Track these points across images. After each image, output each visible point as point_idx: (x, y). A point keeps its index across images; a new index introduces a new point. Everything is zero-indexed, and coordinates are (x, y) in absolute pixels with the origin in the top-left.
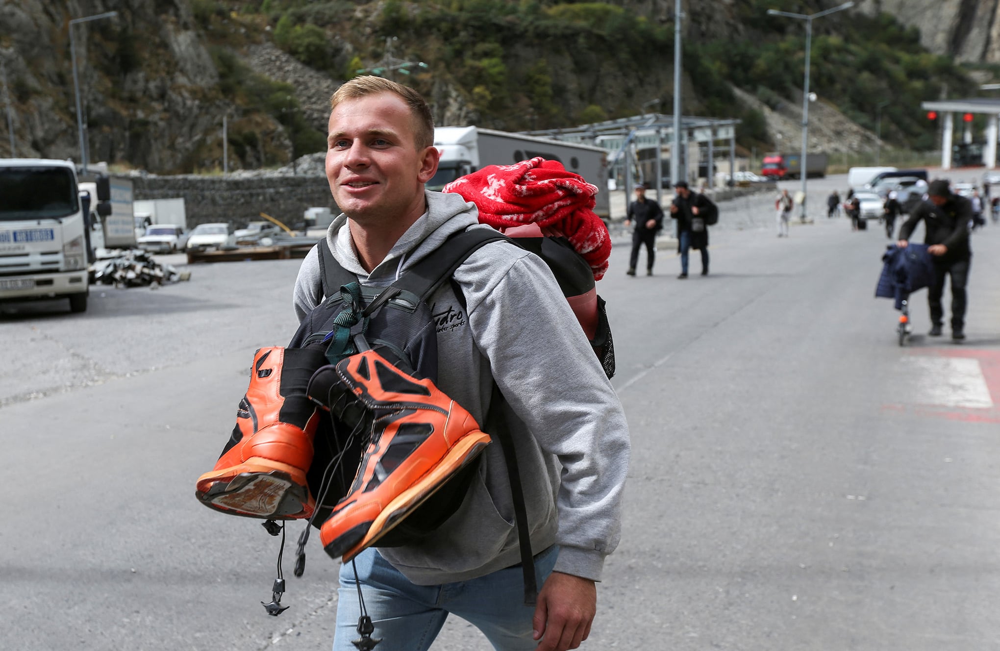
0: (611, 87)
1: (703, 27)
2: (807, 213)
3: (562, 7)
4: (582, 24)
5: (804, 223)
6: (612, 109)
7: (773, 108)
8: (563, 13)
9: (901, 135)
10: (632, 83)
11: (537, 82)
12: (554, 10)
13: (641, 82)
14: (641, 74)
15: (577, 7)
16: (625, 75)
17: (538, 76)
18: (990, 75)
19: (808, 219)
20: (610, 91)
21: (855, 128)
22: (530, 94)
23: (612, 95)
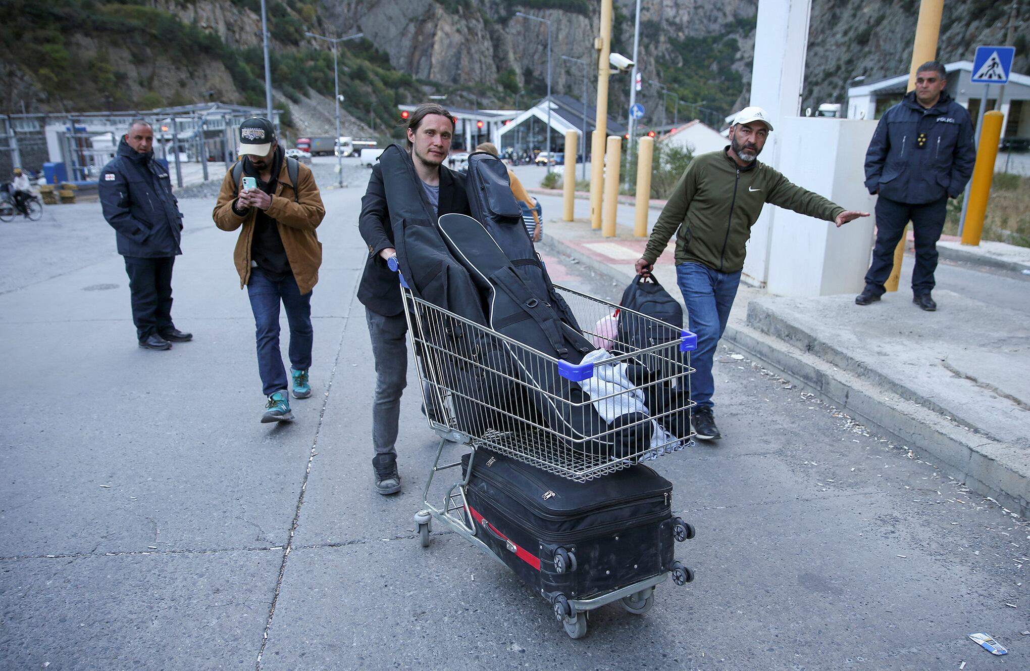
0: (166, 77)
1: (237, 36)
2: (343, 179)
3: (116, 6)
4: (135, 22)
5: (342, 187)
6: (169, 96)
7: (296, 101)
8: (117, 12)
9: (383, 127)
10: (184, 75)
11: (101, 69)
12: (110, 8)
13: (192, 75)
14: (190, 69)
15: (129, 7)
16: (178, 69)
17: (99, 64)
18: (434, 90)
19: (344, 184)
20: (166, 81)
21: (353, 119)
22: (95, 80)
23: (168, 84)
